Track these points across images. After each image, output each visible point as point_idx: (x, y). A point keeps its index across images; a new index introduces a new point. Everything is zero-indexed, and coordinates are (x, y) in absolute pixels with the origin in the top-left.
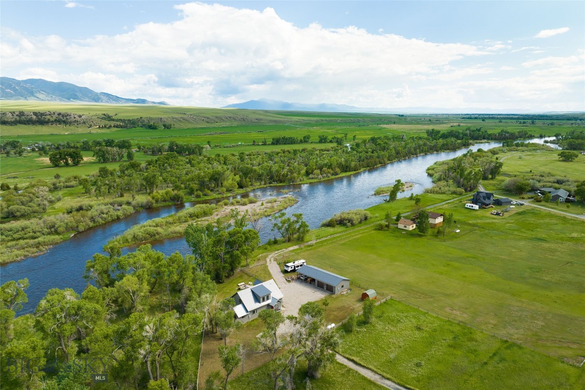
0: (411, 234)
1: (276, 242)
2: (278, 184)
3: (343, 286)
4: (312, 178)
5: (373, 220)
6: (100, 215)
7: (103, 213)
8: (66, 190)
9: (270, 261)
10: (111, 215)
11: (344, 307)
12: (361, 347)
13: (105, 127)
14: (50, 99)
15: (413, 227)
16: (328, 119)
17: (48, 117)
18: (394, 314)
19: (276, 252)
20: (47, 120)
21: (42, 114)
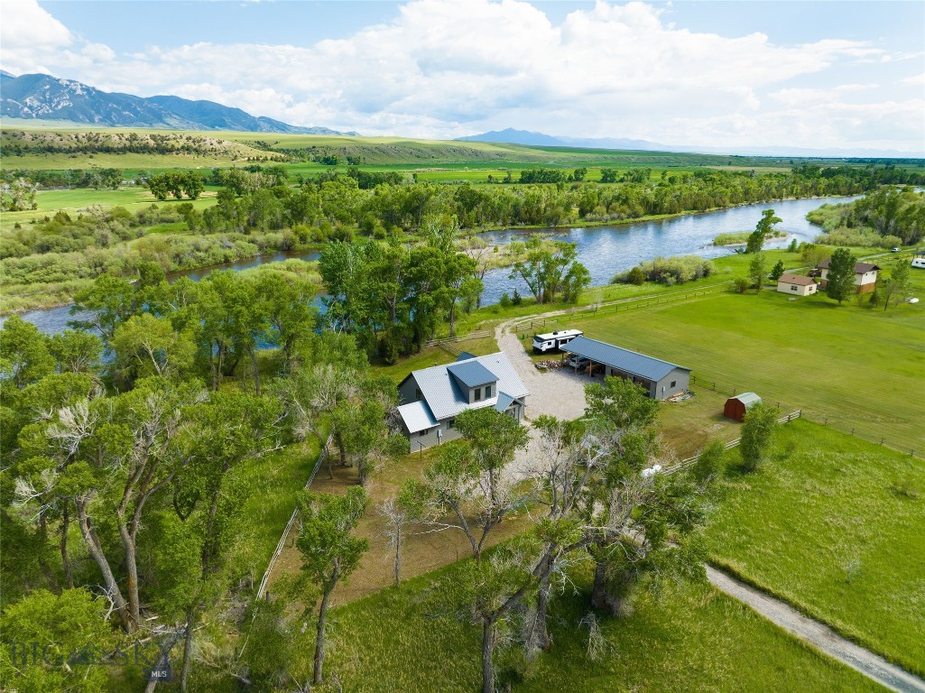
0: (810, 303)
1: (517, 302)
2: (528, 227)
3: (673, 384)
4: (591, 220)
5: (720, 277)
6: (193, 252)
7: (198, 250)
8: (159, 226)
9: (503, 332)
10: (213, 255)
11: (680, 428)
12: (745, 532)
13: (258, 159)
14: (184, 126)
15: (810, 289)
16: (615, 156)
17: (173, 142)
18: (818, 452)
19: (517, 319)
20: (170, 147)
21: (162, 137)
